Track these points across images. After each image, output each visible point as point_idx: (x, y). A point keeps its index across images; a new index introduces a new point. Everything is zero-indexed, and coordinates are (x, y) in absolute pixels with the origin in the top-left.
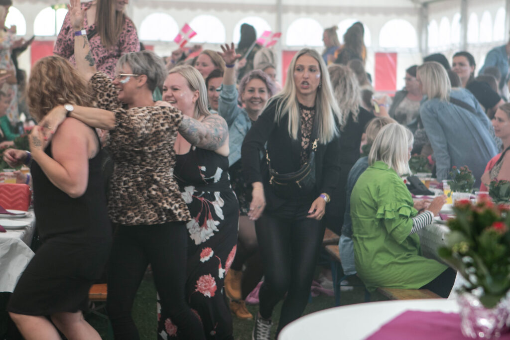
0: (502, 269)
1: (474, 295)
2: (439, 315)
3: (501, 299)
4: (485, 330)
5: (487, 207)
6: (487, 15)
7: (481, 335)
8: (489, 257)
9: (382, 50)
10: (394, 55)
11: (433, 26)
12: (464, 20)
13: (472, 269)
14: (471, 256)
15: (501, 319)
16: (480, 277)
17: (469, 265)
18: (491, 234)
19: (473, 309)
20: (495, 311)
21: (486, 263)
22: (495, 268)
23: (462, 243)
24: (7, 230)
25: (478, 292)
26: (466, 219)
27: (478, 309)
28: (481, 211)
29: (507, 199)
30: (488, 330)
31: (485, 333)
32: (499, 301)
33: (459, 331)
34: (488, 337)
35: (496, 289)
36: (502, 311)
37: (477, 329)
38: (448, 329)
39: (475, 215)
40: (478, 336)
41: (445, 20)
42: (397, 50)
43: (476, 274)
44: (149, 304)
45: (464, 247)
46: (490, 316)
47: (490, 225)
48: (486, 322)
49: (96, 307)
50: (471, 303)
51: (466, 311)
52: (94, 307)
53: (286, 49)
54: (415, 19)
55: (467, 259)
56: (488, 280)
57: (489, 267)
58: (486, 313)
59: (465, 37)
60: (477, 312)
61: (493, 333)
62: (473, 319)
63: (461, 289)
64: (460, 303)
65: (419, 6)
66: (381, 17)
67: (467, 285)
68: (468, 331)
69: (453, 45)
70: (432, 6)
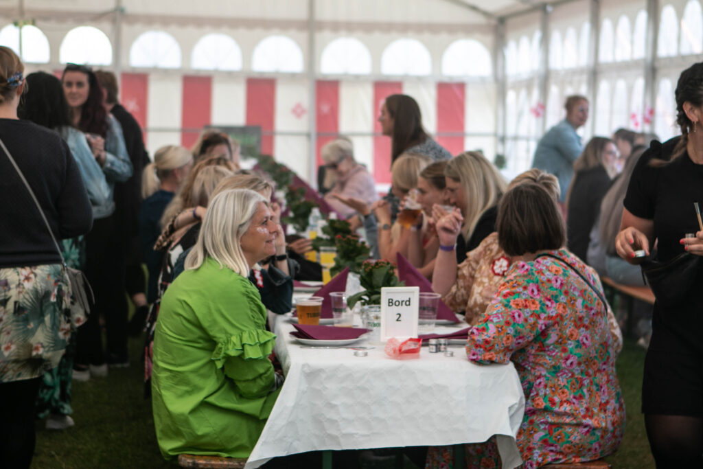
9: (446, 80)
10: (461, 86)
11: (511, 51)
12: (545, 41)
41: (524, 41)
42: (465, 80)
53: (321, 78)
54: (489, 39)
59: (546, 61)
65: (493, 22)
66: (444, 36)
70: (511, 22)
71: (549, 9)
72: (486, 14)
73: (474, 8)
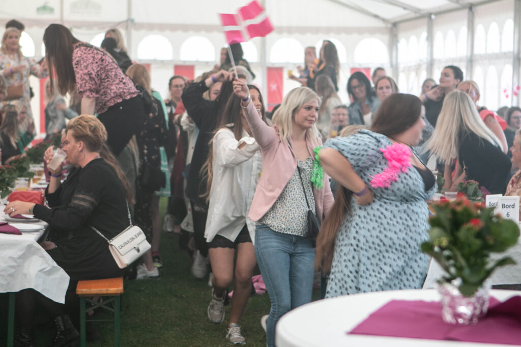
0: (479, 260)
1: (453, 285)
2: (421, 304)
3: (478, 288)
4: (464, 316)
5: (464, 205)
6: (451, 33)
7: (461, 321)
8: (466, 251)
9: (357, 66)
10: (368, 70)
11: (402, 43)
12: (430, 38)
13: (452, 262)
14: (451, 250)
15: (478, 306)
16: (460, 269)
17: (449, 258)
18: (469, 229)
19: (453, 298)
20: (473, 300)
21: (463, 256)
22: (472, 260)
23: (442, 238)
24: (23, 233)
25: (457, 282)
26: (445, 217)
27: (457, 297)
28: (459, 209)
29: (474, 198)
30: (467, 317)
31: (464, 319)
32: (477, 290)
33: (440, 318)
34: (467, 322)
35: (474, 279)
36: (479, 299)
37: (457, 315)
38: (430, 316)
39: (454, 213)
40: (457, 322)
41: (413, 38)
43: (455, 266)
44: (152, 298)
45: (445, 242)
46: (468, 304)
47: (468, 221)
48: (465, 309)
49: (103, 301)
50: (451, 292)
51: (447, 300)
52: (101, 301)
53: (270, 66)
54: (386, 37)
55: (447, 253)
56: (467, 272)
57: (467, 259)
58: (464, 301)
59: (431, 53)
60: (457, 300)
61: (471, 320)
62: (453, 307)
63: (442, 280)
64: (441, 293)
65: (389, 26)
66: (355, 36)
67: (447, 275)
68: (448, 317)
69: (421, 60)
70: (401, 26)
71: (433, 17)
72: (384, 20)
73: (376, 16)
